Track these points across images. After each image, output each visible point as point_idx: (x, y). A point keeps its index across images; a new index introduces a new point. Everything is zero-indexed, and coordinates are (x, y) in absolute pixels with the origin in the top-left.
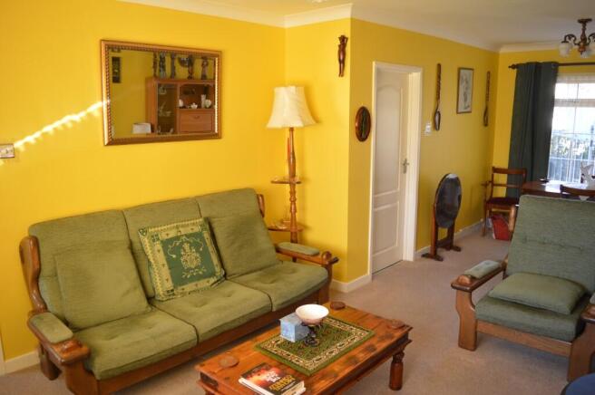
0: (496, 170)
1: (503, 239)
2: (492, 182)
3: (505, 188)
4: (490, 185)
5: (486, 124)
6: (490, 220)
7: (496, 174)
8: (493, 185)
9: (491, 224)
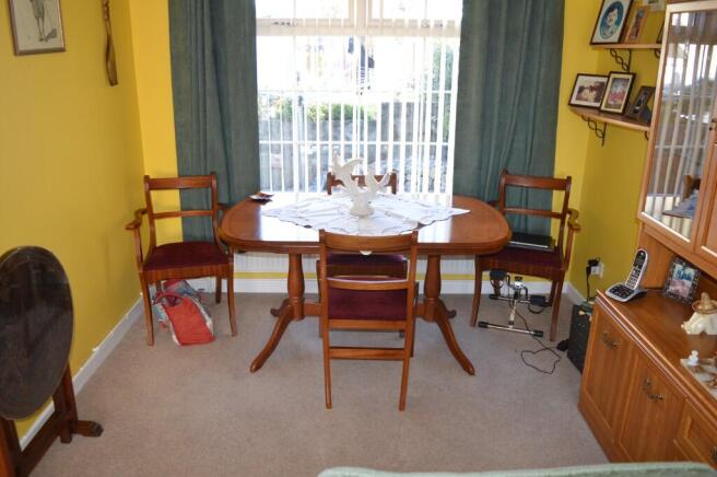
0: (154, 184)
1: (197, 342)
2: (148, 210)
3: (178, 221)
4: (146, 218)
5: (113, 81)
6: (159, 307)
7: (153, 194)
8: (153, 217)
9: (164, 315)
